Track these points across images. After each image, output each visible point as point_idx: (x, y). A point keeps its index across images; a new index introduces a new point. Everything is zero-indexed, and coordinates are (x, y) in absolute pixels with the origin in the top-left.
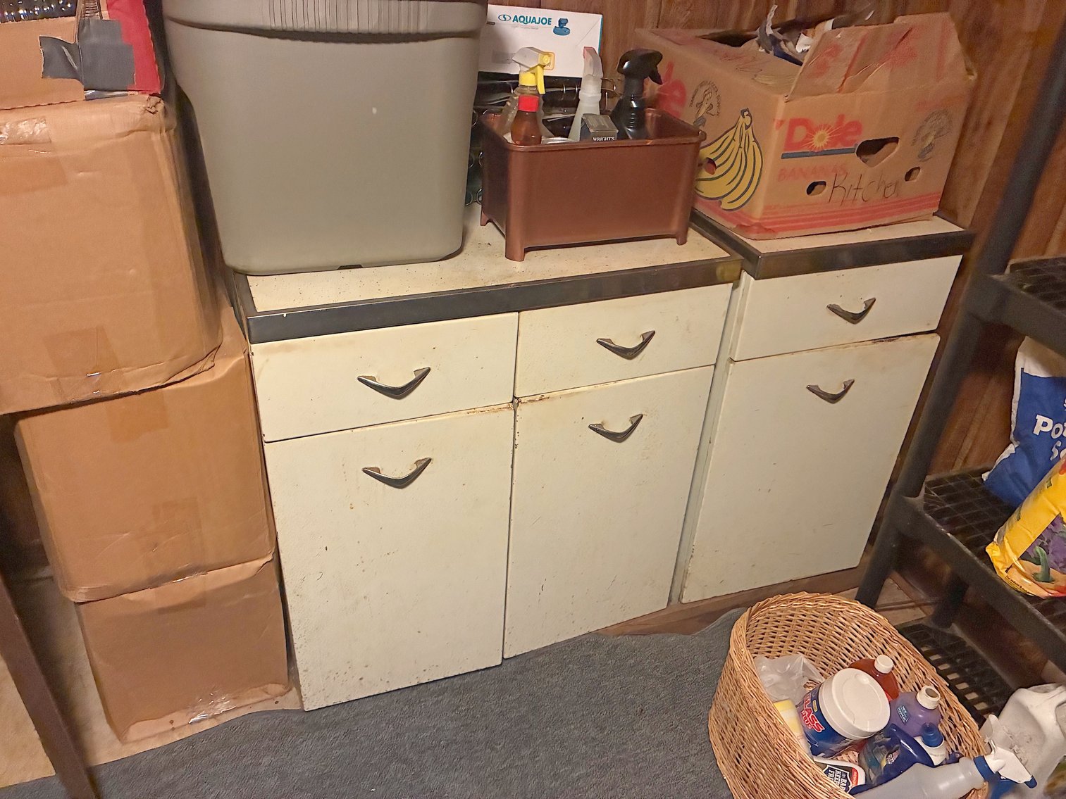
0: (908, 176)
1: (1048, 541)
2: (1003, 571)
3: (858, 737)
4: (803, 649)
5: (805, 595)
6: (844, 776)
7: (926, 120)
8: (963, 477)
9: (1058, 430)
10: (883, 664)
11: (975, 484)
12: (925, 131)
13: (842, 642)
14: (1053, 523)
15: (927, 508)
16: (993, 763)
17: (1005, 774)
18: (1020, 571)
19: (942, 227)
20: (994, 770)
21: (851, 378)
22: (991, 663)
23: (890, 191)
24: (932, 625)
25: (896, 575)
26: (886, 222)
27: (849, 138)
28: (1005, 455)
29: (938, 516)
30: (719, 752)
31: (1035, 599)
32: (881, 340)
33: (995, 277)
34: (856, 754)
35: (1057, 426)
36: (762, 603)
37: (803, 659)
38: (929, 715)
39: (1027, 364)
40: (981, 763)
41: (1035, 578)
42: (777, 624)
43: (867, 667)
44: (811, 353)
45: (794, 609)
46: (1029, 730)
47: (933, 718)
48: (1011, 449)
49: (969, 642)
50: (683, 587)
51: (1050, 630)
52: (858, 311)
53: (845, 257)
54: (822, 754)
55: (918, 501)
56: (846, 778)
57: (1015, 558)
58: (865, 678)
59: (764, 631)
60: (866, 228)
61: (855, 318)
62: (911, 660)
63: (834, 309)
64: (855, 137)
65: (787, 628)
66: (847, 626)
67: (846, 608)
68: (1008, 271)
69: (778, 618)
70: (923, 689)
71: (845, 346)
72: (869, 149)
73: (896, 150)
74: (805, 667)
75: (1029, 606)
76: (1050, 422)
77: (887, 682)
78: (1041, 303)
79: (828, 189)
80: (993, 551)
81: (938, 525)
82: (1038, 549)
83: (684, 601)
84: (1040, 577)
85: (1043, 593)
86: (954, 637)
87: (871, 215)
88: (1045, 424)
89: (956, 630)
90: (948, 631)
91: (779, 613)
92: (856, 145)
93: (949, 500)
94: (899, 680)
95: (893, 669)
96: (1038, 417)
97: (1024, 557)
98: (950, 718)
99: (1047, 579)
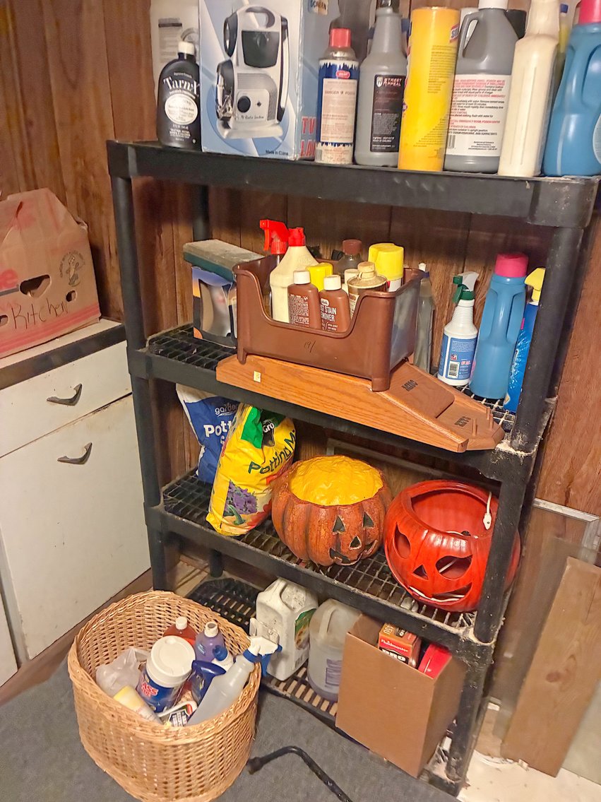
0: (69, 298)
1: (232, 499)
2: (219, 528)
3: (181, 682)
4: (131, 643)
5: (115, 605)
6: (183, 713)
7: (63, 260)
8: (186, 478)
9: (218, 430)
10: (181, 624)
11: (193, 480)
12: (65, 268)
13: (154, 623)
14: (230, 488)
15: (166, 509)
16: (253, 650)
17: (263, 653)
18: (227, 524)
19: (108, 325)
20: (256, 654)
21: (89, 442)
22: (251, 584)
23: (59, 311)
24: (212, 579)
25: (183, 557)
26: (67, 332)
27: (9, 282)
28: (201, 456)
29: (174, 511)
30: (93, 755)
31: (240, 537)
32: (98, 410)
33: (140, 350)
34: (190, 692)
35: (217, 427)
36: (83, 628)
37: (133, 650)
38: (215, 640)
39: (185, 398)
40: (248, 655)
41: (235, 524)
42: (103, 636)
43: (173, 631)
44: (49, 436)
45: (112, 619)
46: (272, 616)
47: (219, 642)
48: (203, 450)
49: (236, 578)
50: (25, 648)
51: (253, 551)
52: (71, 396)
53: (54, 359)
54: (165, 708)
55: (160, 507)
56: (185, 714)
57: (220, 517)
58: (172, 639)
59: (96, 647)
60: (55, 339)
61: (72, 402)
62: (196, 611)
63: (53, 400)
64: (15, 280)
65: (113, 635)
66: (153, 610)
67: (146, 598)
68: (147, 345)
69: (102, 632)
70: (206, 626)
71: (74, 422)
72: (30, 286)
73: (51, 282)
74: (137, 654)
75: (238, 542)
76: (212, 427)
77: (188, 634)
78: (170, 359)
79: (10, 319)
80: (210, 519)
81: (176, 517)
82: (229, 506)
83: (31, 657)
84: (237, 522)
85: (244, 531)
86: (227, 580)
87: (54, 330)
88: (210, 429)
89: (226, 574)
90: (221, 578)
91: (101, 628)
92: (18, 285)
93: (179, 498)
94: (195, 628)
95: (188, 622)
96: (205, 426)
97: (225, 515)
98: (229, 635)
99: (242, 522)
